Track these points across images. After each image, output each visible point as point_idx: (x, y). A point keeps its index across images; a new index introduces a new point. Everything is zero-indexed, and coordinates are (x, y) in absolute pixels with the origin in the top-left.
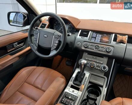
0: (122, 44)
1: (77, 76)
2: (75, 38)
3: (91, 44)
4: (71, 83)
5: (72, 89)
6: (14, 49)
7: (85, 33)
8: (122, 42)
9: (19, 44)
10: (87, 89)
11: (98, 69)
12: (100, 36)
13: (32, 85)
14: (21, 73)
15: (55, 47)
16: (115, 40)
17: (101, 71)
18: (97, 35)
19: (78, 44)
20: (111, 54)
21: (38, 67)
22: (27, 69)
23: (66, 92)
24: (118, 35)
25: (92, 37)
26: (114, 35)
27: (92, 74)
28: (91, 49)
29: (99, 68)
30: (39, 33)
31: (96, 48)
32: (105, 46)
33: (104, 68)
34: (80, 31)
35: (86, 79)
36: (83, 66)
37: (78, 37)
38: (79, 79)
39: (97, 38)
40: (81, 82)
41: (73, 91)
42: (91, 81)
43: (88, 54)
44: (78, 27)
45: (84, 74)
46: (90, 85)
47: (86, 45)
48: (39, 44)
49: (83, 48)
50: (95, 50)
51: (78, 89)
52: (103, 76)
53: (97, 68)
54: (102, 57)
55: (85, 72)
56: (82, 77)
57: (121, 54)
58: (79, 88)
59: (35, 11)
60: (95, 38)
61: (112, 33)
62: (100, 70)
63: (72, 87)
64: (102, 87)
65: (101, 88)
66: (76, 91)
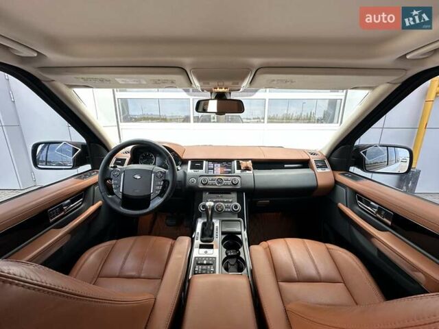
0: (247, 172)
1: (203, 230)
2: (185, 174)
3: (211, 178)
4: (198, 242)
5: (203, 250)
6: (63, 213)
7: (197, 164)
8: (247, 169)
9: (72, 202)
10: (222, 243)
11: (228, 212)
12: (219, 165)
13: (118, 277)
14: (86, 260)
15: (158, 192)
16: (239, 168)
17: (233, 212)
18: (215, 165)
19: (192, 181)
20: (239, 186)
21: (120, 240)
22: (98, 249)
23: (196, 258)
24: (241, 161)
25: (209, 169)
26: (235, 161)
27: (223, 221)
28: (212, 185)
29: (229, 210)
30: (123, 174)
31: (219, 183)
32: (229, 178)
33: (236, 207)
34: (190, 162)
35: (217, 230)
36: (210, 212)
37: (189, 171)
38: (207, 233)
39: (215, 169)
40: (212, 236)
41: (206, 252)
42: (224, 230)
43: (210, 193)
44: (184, 157)
45: (213, 224)
46: (224, 236)
47: (204, 180)
48: (125, 193)
49: (201, 186)
50: (218, 186)
51: (211, 247)
52: (237, 219)
53: (226, 210)
54: (230, 193)
55: (214, 221)
56: (212, 228)
57: (250, 183)
58: (213, 245)
59: (104, 138)
60: (213, 169)
61: (233, 160)
62: (231, 212)
63: (201, 247)
64: (240, 233)
65: (240, 236)
66: (209, 251)
